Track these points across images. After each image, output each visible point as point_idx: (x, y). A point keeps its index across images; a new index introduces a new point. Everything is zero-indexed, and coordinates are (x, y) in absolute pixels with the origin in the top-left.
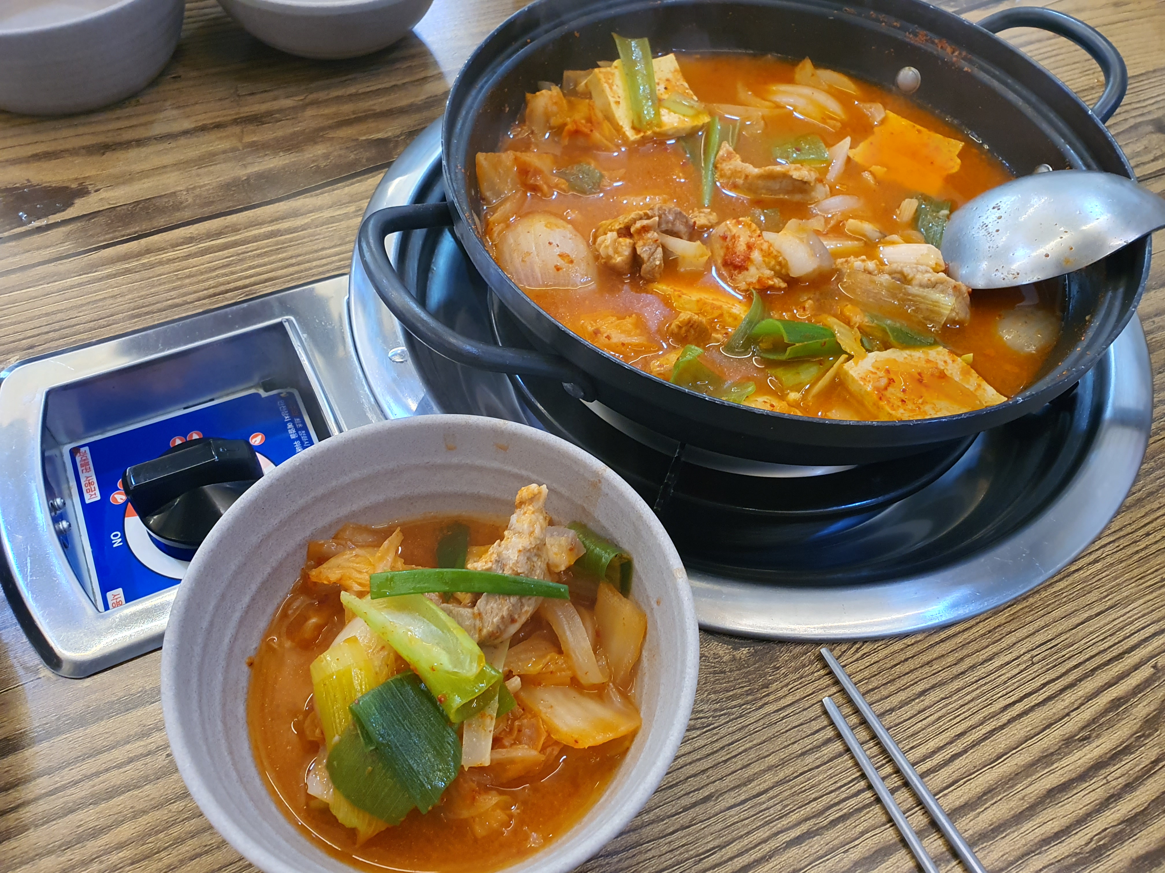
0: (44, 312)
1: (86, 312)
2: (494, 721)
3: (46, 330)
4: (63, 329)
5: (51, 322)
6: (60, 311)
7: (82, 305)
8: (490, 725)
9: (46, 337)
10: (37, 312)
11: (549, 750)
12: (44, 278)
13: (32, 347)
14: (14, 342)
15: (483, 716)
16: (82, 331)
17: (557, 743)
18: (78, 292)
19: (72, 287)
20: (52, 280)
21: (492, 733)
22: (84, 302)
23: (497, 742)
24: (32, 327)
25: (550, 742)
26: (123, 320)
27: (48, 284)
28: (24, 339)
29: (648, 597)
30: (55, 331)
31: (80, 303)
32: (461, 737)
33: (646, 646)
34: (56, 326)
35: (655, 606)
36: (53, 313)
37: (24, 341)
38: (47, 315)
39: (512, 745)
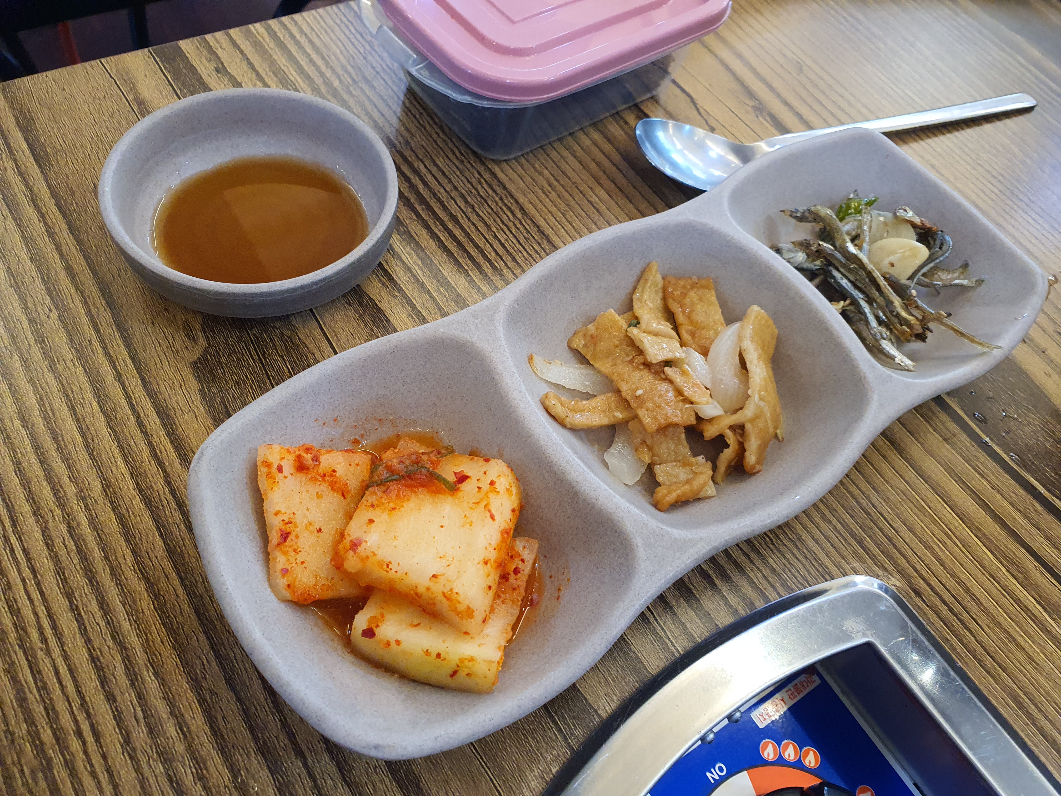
0: (968, 585)
1: (992, 634)
3: (946, 599)
4: (958, 619)
5: (960, 599)
6: (979, 603)
7: (999, 625)
9: (938, 602)
10: (964, 576)
12: (1013, 563)
13: (918, 593)
14: (916, 570)
16: (965, 641)
18: (1014, 611)
19: (1017, 601)
20: (1015, 573)
22: (1005, 625)
24: (944, 581)
26: (1005, 688)
27: (1008, 571)
28: (924, 579)
30: (950, 609)
31: (1002, 620)
34: (957, 608)
36: (973, 597)
37: (922, 582)
38: (968, 591)
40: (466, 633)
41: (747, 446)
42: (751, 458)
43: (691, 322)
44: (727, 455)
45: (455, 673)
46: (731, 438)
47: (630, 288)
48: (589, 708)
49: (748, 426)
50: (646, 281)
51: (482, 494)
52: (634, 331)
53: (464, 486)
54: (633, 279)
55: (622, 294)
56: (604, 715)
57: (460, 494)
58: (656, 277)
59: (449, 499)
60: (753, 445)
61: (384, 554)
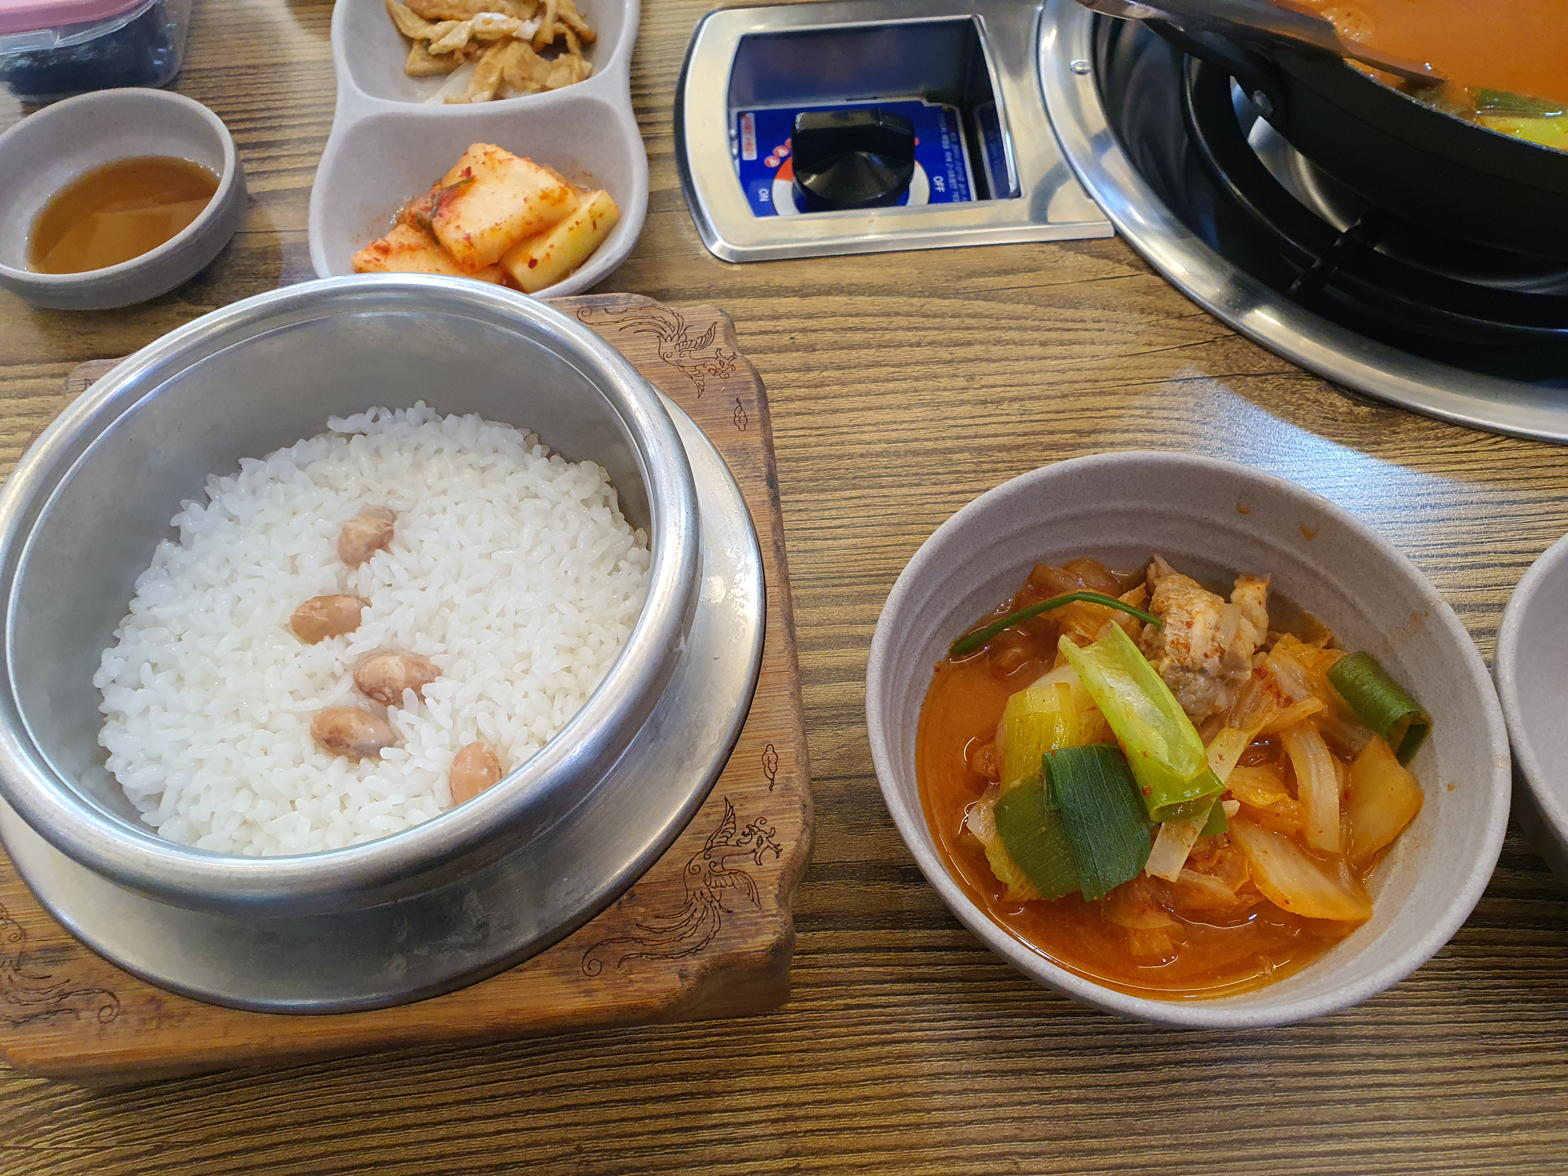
2: (1196, 836)
8: (1191, 838)
11: (1245, 896)
15: (1186, 826)
17: (1258, 893)
21: (1189, 850)
23: (1190, 862)
25: (1249, 889)
29: (1437, 776)
32: (1154, 838)
33: (1410, 832)
35: (1444, 789)
39: (1205, 873)
40: (575, 210)
41: (573, 23)
42: (583, 26)
43: (456, 7)
44: (571, 39)
45: (594, 223)
46: (562, 28)
47: (395, 31)
48: (669, 193)
49: (562, 12)
50: (397, 14)
51: (489, 163)
52: (434, 48)
53: (474, 172)
54: (389, 22)
55: (395, 38)
56: (679, 186)
57: (478, 178)
58: (400, 9)
59: (476, 185)
60: (575, 19)
61: (487, 225)
